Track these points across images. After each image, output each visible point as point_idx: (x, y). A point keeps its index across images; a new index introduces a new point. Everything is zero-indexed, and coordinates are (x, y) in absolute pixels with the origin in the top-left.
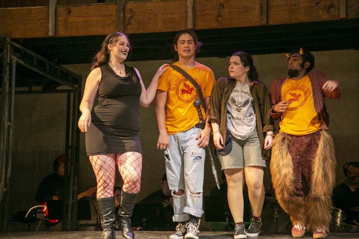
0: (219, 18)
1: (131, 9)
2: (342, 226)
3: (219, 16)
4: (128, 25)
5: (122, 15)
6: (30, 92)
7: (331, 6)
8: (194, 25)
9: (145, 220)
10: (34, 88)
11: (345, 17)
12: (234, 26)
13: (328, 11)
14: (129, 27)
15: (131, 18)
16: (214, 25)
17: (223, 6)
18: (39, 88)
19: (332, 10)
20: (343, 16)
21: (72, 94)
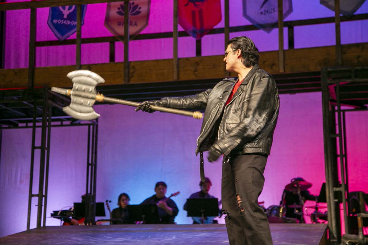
0: (196, 73)
1: (133, 67)
2: (282, 218)
3: (196, 71)
4: (132, 77)
5: (127, 70)
6: (62, 125)
7: (274, 64)
8: (178, 77)
9: (143, 216)
10: (64, 123)
11: (283, 71)
12: (206, 78)
13: (271, 68)
14: (132, 79)
15: (133, 72)
16: (192, 77)
17: (198, 64)
18: (68, 123)
19: (274, 67)
20: (282, 71)
21: (91, 127)
